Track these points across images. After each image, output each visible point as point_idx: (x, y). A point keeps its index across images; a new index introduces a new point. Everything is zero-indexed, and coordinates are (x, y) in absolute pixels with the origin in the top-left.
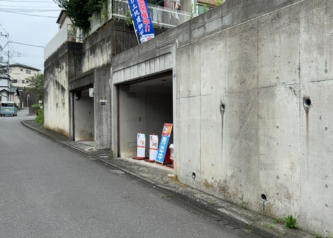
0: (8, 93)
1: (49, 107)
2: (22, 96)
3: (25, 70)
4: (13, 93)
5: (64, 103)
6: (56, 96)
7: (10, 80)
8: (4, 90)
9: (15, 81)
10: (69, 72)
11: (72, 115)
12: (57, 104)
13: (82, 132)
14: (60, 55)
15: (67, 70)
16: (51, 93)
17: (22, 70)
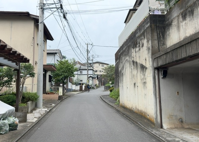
0: (93, 78)
1: (125, 87)
2: (100, 80)
3: (101, 65)
4: (95, 78)
5: (145, 83)
6: (133, 76)
7: (94, 71)
8: (91, 76)
9: (96, 71)
10: (152, 47)
11: (158, 96)
12: (135, 84)
13: (170, 117)
14: (137, 35)
15: (150, 45)
16: (126, 74)
17: (99, 65)
